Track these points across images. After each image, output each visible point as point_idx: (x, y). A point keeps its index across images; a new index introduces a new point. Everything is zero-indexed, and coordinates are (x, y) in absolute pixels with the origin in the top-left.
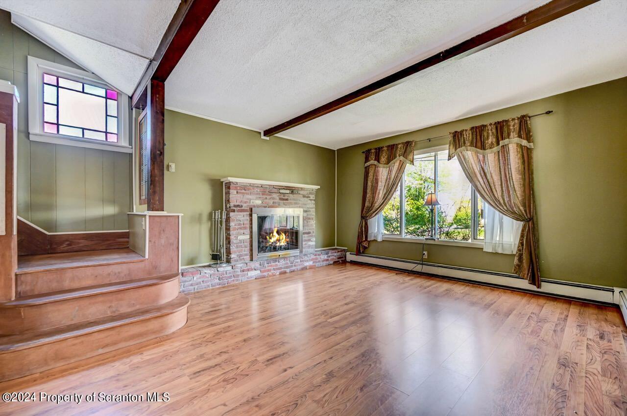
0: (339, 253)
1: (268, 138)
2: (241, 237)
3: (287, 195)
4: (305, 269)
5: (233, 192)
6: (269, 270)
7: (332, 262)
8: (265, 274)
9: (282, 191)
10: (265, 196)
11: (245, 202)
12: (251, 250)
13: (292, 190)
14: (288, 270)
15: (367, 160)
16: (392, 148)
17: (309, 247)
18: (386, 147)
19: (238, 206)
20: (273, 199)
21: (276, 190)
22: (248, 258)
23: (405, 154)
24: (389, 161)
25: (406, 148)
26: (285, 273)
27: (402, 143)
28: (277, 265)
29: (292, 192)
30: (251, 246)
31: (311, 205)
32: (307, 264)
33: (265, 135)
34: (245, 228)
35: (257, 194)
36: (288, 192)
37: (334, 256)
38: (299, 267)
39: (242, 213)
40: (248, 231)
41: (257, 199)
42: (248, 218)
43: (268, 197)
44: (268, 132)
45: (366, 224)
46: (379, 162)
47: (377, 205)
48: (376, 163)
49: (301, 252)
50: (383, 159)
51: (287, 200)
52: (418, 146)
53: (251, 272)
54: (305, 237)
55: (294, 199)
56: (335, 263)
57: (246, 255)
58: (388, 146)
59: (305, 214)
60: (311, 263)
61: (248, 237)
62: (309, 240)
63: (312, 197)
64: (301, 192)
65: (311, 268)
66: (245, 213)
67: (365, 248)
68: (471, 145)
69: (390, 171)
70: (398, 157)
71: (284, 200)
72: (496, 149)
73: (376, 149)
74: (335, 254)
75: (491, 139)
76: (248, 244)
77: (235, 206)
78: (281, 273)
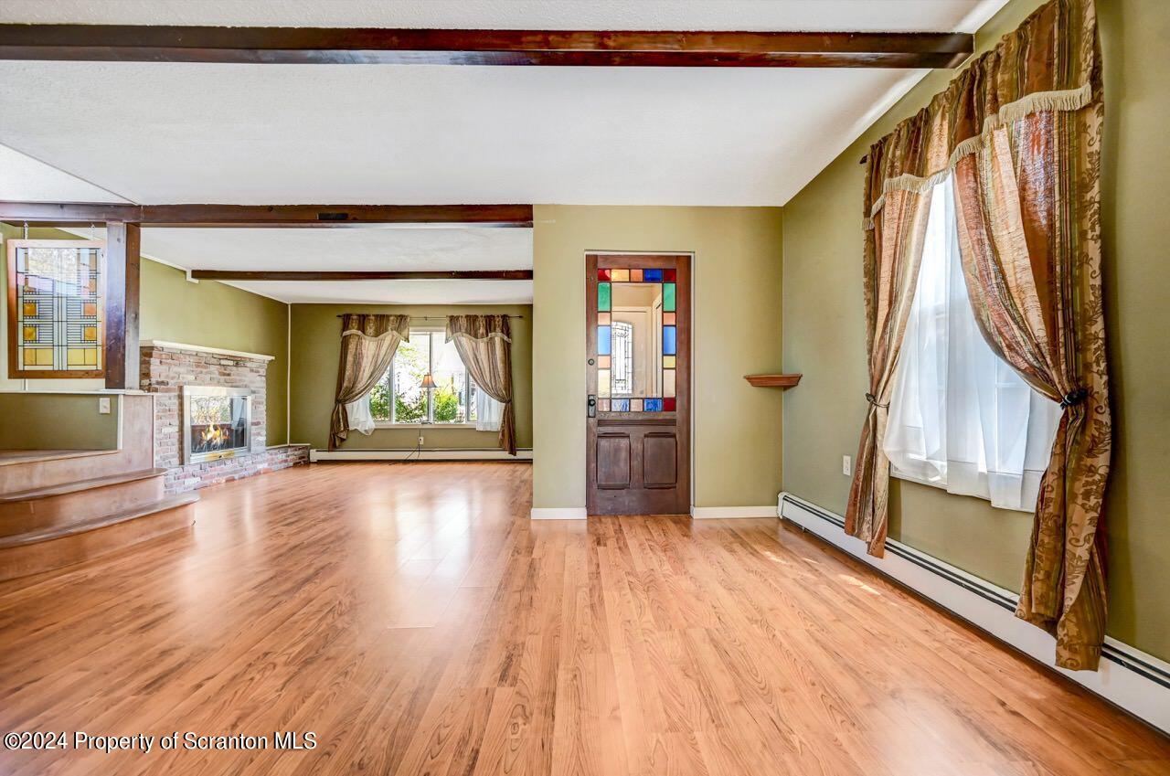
0: (300, 452)
1: (196, 281)
2: (166, 430)
3: (227, 368)
4: (257, 474)
5: (154, 361)
6: (212, 477)
7: (291, 464)
8: (207, 482)
9: (223, 362)
10: (199, 369)
11: (173, 378)
12: (181, 449)
13: (238, 362)
14: (236, 476)
15: (345, 327)
16: (382, 319)
17: (259, 442)
18: (374, 315)
19: (162, 383)
20: (210, 373)
21: (215, 361)
22: (176, 461)
23: (399, 329)
24: (377, 334)
25: (400, 322)
26: (233, 480)
27: (395, 316)
28: (222, 469)
29: (237, 365)
30: (181, 443)
31: (260, 383)
32: (261, 467)
33: (193, 277)
34: (172, 416)
35: (189, 365)
36: (231, 363)
37: (293, 455)
38: (251, 472)
39: (167, 394)
40: (176, 422)
41: (188, 372)
42: (176, 401)
43: (204, 370)
44: (198, 274)
45: (344, 409)
46: (364, 332)
47: (360, 386)
48: (360, 333)
49: (249, 450)
50: (371, 329)
51: (229, 375)
52: (414, 322)
53: (189, 479)
54: (254, 429)
55: (238, 375)
56: (296, 465)
57: (173, 456)
58: (376, 316)
59: (253, 395)
60: (265, 466)
61: (176, 429)
62: (259, 434)
63: (263, 372)
64: (249, 364)
65: (266, 472)
66: (173, 394)
67: (343, 440)
68: (466, 332)
69: (379, 347)
70: (390, 331)
71: (224, 374)
72: (485, 339)
73: (359, 315)
74: (296, 453)
75: (482, 330)
76: (175, 440)
77: (158, 383)
78: (227, 481)
